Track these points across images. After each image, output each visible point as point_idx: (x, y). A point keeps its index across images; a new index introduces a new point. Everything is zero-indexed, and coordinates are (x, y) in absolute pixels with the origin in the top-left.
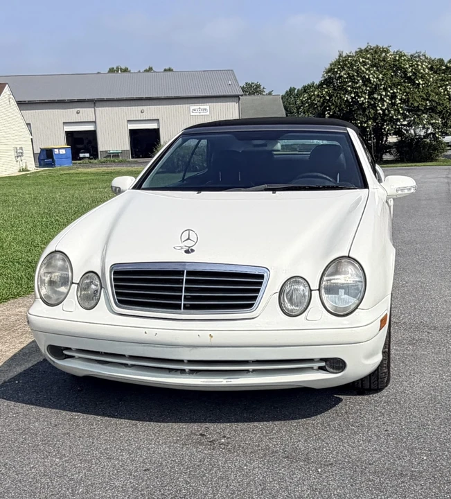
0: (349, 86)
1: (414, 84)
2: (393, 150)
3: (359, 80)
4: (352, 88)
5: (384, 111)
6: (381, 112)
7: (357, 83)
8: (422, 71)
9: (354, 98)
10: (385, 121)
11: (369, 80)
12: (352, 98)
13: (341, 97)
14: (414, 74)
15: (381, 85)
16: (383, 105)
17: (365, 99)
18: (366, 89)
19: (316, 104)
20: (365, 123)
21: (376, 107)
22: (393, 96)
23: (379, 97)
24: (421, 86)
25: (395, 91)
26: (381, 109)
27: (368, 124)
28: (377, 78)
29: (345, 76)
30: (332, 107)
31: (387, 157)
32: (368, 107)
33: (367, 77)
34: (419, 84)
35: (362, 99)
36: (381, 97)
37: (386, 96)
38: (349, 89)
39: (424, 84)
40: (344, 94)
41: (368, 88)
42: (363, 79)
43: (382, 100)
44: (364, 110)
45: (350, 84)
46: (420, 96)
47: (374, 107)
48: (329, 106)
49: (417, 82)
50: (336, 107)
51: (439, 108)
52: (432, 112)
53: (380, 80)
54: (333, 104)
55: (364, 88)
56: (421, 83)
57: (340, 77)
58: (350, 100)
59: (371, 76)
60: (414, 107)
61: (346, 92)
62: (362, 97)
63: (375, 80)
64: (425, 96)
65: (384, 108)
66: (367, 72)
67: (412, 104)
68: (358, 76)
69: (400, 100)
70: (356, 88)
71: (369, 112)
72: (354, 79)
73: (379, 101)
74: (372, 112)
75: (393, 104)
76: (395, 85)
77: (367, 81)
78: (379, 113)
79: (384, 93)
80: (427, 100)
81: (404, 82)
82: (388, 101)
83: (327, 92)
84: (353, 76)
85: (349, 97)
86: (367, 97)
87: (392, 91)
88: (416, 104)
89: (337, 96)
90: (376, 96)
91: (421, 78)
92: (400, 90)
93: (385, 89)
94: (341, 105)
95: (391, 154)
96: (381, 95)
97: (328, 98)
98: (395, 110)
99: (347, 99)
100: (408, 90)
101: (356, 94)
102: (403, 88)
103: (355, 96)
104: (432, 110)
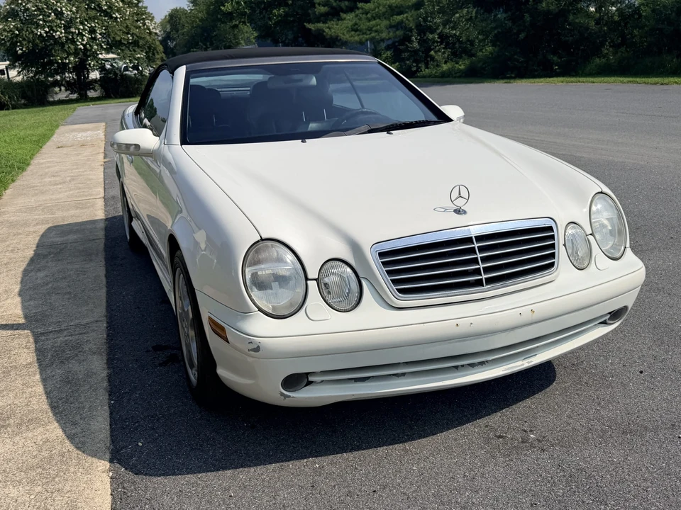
0: (40, 20)
1: (111, 17)
2: (97, 87)
3: (50, 14)
4: (44, 21)
5: (84, 46)
6: (81, 47)
7: (49, 17)
8: (116, 4)
9: (49, 32)
10: (89, 56)
11: (62, 13)
12: (46, 32)
13: (33, 32)
14: (110, 7)
15: (77, 18)
16: (83, 40)
17: (61, 33)
18: (61, 23)
19: (3, 39)
20: (66, 58)
21: (75, 42)
22: (92, 31)
23: (77, 31)
24: (119, 20)
25: (93, 25)
26: (82, 44)
27: (69, 60)
28: (71, 11)
29: (34, 9)
30: (24, 43)
31: (91, 94)
32: (66, 42)
33: (59, 10)
34: (117, 18)
35: (58, 33)
36: (79, 31)
37: (84, 30)
38: (41, 22)
39: (121, 17)
40: (37, 28)
41: (63, 22)
42: (55, 11)
43: (80, 34)
44: (63, 45)
45: (41, 17)
46: (120, 30)
47: (73, 42)
48: (20, 42)
49: (114, 16)
50: (29, 42)
51: (141, 43)
52: (135, 46)
53: (74, 13)
54: (24, 39)
55: (59, 21)
56: (119, 16)
57: (27, 9)
58: (45, 35)
59: (64, 9)
60: (116, 41)
61: (38, 26)
62: (58, 31)
63: (69, 13)
64: (125, 30)
65: (84, 42)
66: (59, 4)
67: (113, 38)
68: (48, 8)
69: (100, 34)
70: (47, 22)
71: (69, 47)
72: (45, 12)
73: (78, 35)
74: (72, 47)
75: (95, 39)
76: (92, 19)
77: (59, 15)
78: (81, 49)
79: (81, 27)
80: (128, 33)
81: (100, 15)
82: (87, 35)
83: (14, 26)
84: (43, 9)
85: (43, 32)
86: (63, 31)
87: (89, 25)
88: (118, 38)
89: (27, 30)
90: (73, 30)
91: (118, 11)
92: (97, 23)
93: (82, 23)
94: (34, 40)
95: (95, 91)
96: (79, 29)
97: (17, 33)
98: (97, 45)
99: (41, 34)
100: (106, 24)
101: (51, 28)
102: (100, 22)
103: (50, 31)
104: (135, 43)
